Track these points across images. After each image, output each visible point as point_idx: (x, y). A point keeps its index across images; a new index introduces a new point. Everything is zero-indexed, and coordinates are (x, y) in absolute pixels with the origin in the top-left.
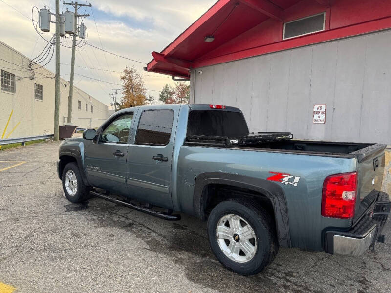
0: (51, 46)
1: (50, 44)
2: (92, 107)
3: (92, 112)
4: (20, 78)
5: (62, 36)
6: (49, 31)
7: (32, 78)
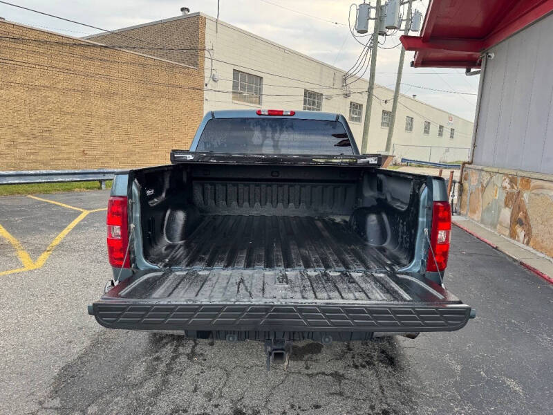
0: (367, 51)
1: (367, 48)
2: (452, 130)
3: (452, 137)
4: (329, 98)
5: (383, 34)
6: (366, 32)
7: (347, 96)
